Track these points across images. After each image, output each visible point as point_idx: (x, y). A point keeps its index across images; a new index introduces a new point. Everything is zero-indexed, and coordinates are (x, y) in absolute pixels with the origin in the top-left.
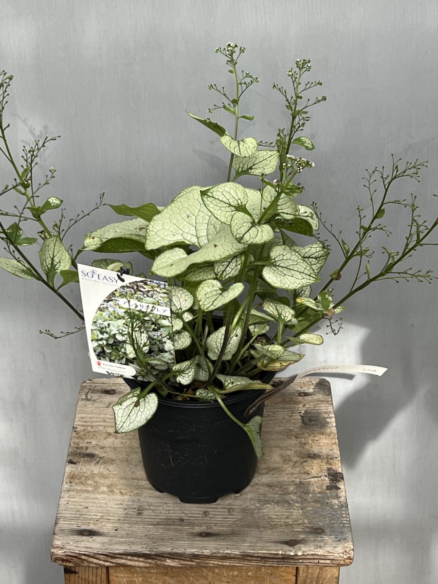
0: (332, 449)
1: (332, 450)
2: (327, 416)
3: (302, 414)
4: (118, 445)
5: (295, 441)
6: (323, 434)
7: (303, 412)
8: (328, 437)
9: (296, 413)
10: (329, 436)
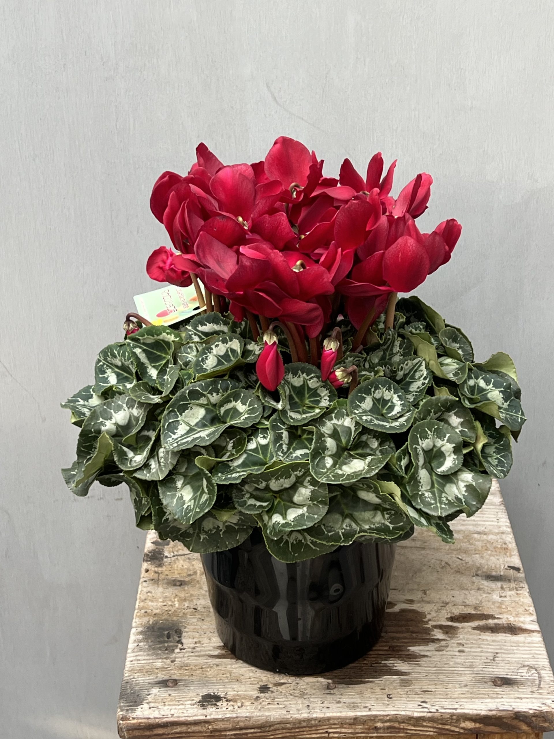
0: (147, 593)
1: (149, 592)
2: (140, 644)
3: (180, 646)
4: (458, 592)
5: (198, 604)
6: (155, 614)
7: (177, 650)
8: (149, 611)
9: (189, 648)
10: (146, 612)
